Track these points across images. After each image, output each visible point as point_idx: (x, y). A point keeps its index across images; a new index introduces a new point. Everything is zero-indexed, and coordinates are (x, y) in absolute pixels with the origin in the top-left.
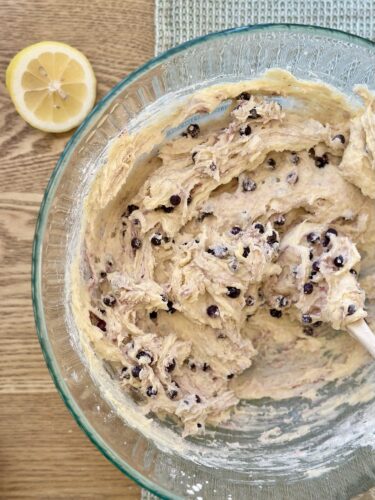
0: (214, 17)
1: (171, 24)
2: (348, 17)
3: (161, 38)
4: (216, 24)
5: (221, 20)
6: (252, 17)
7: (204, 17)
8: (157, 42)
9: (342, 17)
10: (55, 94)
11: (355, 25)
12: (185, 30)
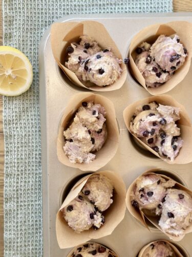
0: (36, 5)
1: (12, 9)
2: (111, 4)
3: (6, 17)
4: (38, 8)
5: (40, 7)
6: (58, 5)
7: (31, 5)
8: (4, 19)
9: (108, 4)
10: (9, 76)
11: (115, 8)
12: (20, 12)
